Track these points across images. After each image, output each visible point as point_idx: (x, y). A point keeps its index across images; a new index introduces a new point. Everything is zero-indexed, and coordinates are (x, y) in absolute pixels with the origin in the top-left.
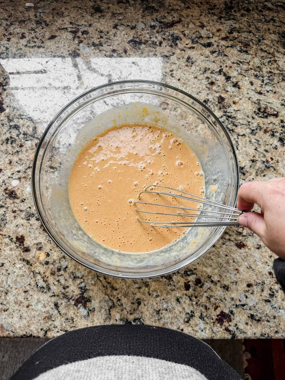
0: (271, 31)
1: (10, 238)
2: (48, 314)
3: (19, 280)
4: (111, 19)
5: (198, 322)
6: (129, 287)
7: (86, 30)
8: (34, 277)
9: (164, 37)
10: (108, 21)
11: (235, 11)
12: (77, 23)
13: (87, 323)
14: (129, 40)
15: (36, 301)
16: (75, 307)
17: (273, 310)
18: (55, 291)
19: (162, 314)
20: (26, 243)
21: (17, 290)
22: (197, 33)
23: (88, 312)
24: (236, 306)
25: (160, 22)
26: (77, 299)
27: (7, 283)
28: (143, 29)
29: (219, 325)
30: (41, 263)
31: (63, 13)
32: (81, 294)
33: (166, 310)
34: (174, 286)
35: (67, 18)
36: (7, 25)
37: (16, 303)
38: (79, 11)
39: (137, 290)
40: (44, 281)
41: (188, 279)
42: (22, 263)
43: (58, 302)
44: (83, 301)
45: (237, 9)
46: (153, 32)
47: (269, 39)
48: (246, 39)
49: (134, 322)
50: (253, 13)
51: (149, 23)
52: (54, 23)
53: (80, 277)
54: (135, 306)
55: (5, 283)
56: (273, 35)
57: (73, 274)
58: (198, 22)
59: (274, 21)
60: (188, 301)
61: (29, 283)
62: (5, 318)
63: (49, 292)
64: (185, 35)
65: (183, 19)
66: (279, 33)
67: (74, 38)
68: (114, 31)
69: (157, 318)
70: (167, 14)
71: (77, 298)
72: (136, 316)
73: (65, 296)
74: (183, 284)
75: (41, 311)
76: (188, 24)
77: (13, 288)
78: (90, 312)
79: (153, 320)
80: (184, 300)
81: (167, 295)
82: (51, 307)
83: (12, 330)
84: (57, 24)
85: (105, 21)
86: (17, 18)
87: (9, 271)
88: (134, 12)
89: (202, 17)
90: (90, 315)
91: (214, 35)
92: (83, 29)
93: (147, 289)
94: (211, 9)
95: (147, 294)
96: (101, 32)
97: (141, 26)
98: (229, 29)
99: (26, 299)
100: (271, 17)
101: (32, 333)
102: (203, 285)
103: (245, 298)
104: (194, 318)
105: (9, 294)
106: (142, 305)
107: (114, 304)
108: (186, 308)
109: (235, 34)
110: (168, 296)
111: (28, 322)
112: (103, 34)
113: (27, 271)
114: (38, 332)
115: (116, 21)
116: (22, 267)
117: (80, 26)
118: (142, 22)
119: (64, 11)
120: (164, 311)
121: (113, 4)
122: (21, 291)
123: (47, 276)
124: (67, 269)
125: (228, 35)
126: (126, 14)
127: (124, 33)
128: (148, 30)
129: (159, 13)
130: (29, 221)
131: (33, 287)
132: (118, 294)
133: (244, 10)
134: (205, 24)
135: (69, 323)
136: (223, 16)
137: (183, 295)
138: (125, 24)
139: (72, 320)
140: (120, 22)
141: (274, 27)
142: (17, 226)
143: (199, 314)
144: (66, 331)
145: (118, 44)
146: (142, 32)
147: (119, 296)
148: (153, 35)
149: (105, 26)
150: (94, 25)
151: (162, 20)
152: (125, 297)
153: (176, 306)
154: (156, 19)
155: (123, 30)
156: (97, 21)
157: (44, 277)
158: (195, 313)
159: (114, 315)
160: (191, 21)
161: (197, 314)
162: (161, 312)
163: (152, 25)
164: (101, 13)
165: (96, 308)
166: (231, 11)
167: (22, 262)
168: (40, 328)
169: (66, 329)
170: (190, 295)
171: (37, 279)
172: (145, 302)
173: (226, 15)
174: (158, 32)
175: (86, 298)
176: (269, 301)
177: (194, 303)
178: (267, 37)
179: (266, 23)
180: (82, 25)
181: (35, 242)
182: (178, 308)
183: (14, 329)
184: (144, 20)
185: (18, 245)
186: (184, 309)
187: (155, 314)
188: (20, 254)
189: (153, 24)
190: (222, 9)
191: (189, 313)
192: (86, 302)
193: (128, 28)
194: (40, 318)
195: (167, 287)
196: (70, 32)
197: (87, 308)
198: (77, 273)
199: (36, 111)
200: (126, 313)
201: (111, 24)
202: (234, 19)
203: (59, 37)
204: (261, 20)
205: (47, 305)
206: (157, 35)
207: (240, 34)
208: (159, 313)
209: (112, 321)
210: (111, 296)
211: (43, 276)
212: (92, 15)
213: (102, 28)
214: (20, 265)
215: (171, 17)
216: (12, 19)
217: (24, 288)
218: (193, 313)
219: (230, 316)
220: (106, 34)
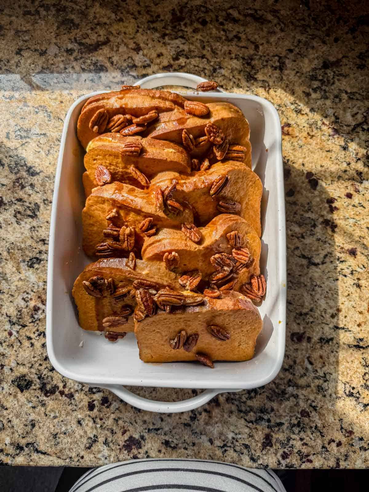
0: (233, 56)
4: (14, 40)
5: (102, 449)
6: (21, 406)
9: (83, 66)
10: (9, 43)
11: (185, 25)
17: (193, 436)
19: (59, 438)
22: (130, 60)
24: (149, 430)
25: (80, 44)
28: (56, 56)
29: (126, 452)
33: (65, 433)
34: (76, 405)
45: (188, 22)
46: (70, 60)
47: (229, 67)
48: (197, 68)
50: (211, 26)
51: (65, 47)
56: (235, 61)
58: (132, 43)
59: (239, 39)
60: (91, 424)
64: (112, 63)
65: (112, 38)
66: (243, 59)
68: (17, 58)
69: (53, 443)
70: (90, 31)
72: (29, 440)
74: (87, 404)
76: (118, 47)
81: (66, 416)
85: (5, 44)
88: (45, 28)
89: (138, 34)
91: (152, 62)
93: (43, 409)
94: (153, 22)
95: (43, 415)
97: (53, 50)
98: (174, 52)
100: (234, 33)
102: (110, 404)
103: (160, 421)
106: (37, 428)
107: (3, 426)
108: (88, 432)
109: (182, 61)
110: (68, 418)
115: (20, 44)
118: (56, 44)
120: (62, 435)
121: (17, 17)
125: (172, 62)
126: (34, 32)
127: (29, 61)
128: (63, 56)
129: (79, 30)
132: (9, 414)
133: (199, 22)
134: (142, 45)
136: (167, 32)
138: (33, 48)
140: (26, 44)
141: (238, 48)
143: (104, 439)
146: (55, 60)
147: (10, 416)
148: (68, 64)
149: (5, 51)
151: (84, 41)
152: (17, 418)
153: (76, 429)
154: (75, 38)
155: (29, 58)
160: (123, 41)
161: (101, 439)
162: (58, 435)
163: (69, 48)
166: (180, 24)
170: (94, 416)
173: (172, 30)
174: (76, 59)
176: (190, 425)
177: (98, 426)
178: (225, 64)
179: (227, 43)
182: (79, 432)
184: (59, 41)
186: (85, 432)
187: (51, 438)
189: (70, 46)
190: (167, 21)
193: (36, 53)
195: (67, 406)
200: (18, 436)
201: (13, 49)
202: (182, 37)
204: (220, 38)
206: (74, 64)
207: (188, 61)
215: (96, 35)
218: (97, 437)
219: (140, 442)
220: (6, 63)
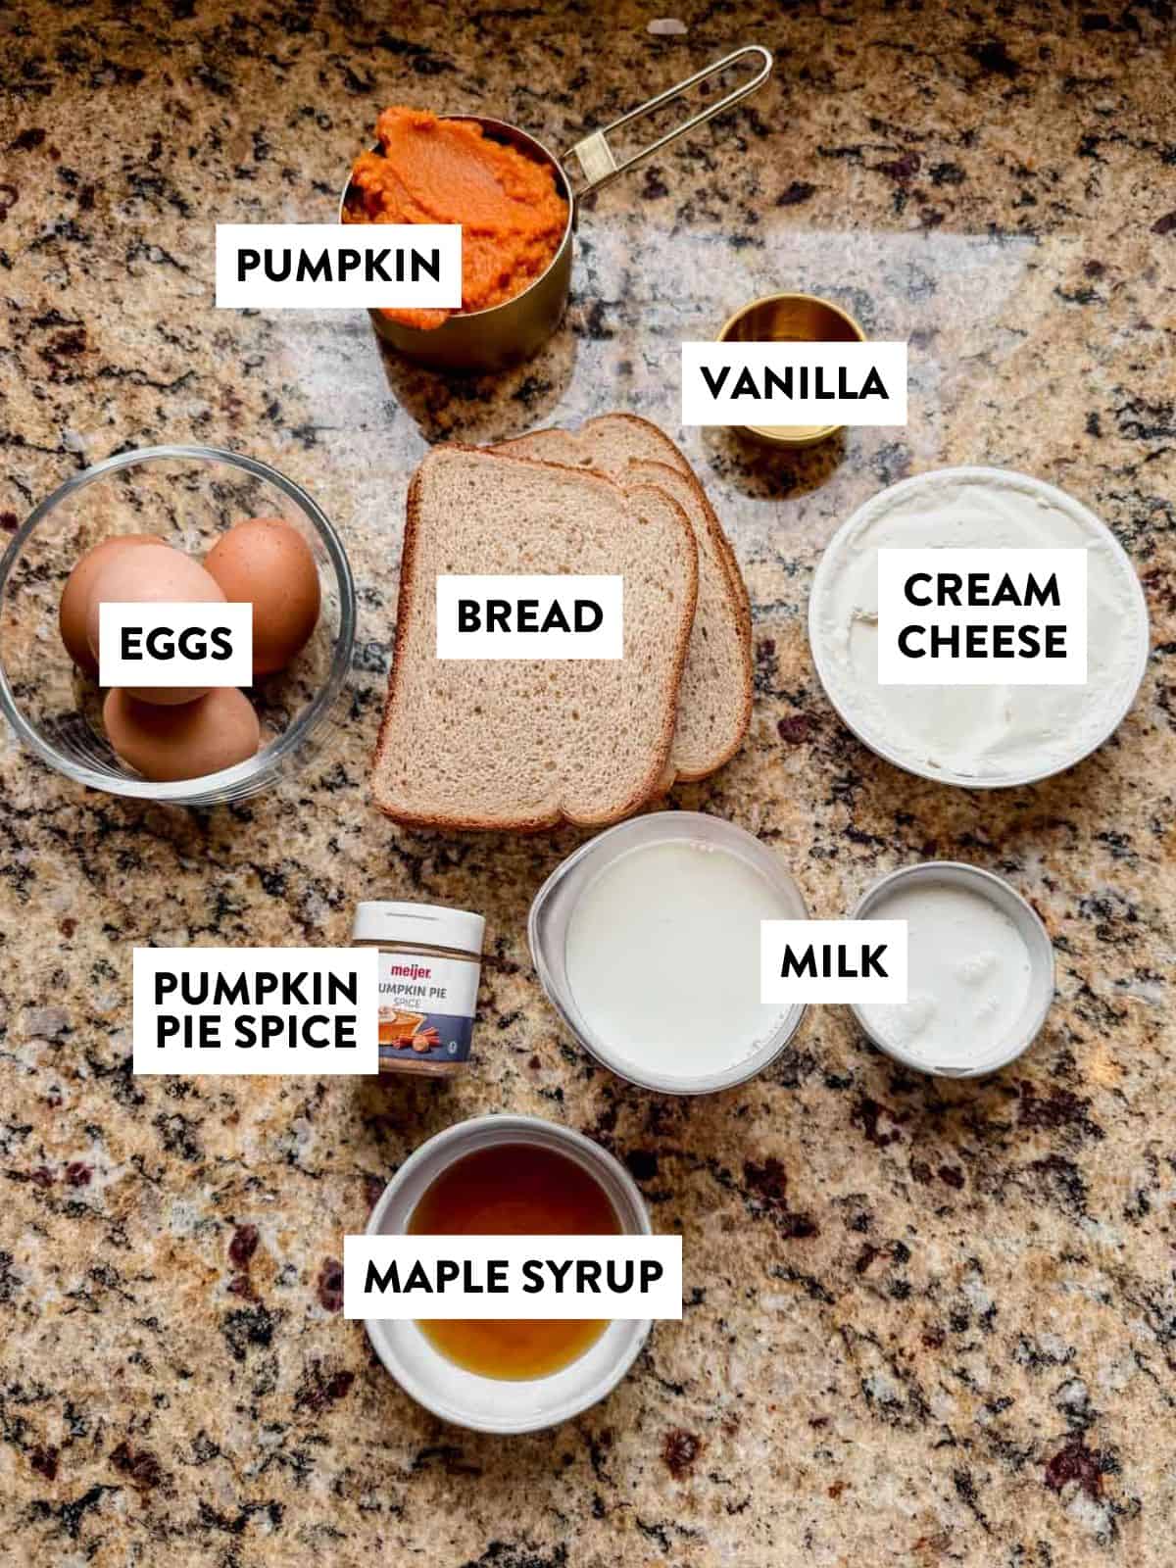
1: (719, 1170)
2: (930, 1528)
3: (780, 1366)
4: (1062, 107)
7: (951, 159)
8: (851, 1354)
10: (1050, 119)
12: (904, 127)
14: (1161, 213)
15: (869, 1468)
16: (1051, 1496)
18: (950, 1421)
20: (796, 1196)
21: (776, 1415)
23: (1112, 1521)
27: (727, 1379)
30: (872, 1290)
31: (831, 74)
32: (1070, 1435)
35: (855, 99)
36: (568, 125)
37: (779, 1474)
38: (907, 63)
40: (896, 1373)
42: (786, 1293)
43: (972, 1469)
44: (1085, 1469)
52: (792, 122)
53: (1059, 1356)
55: (717, 1379)
57: (1026, 1344)
61: (828, 1383)
62: (736, 1546)
63: (925, 1423)
67: (899, 200)
68: (1082, 168)
71: (1054, 1453)
73: (1000, 1445)
75: (901, 1515)
77: (760, 1408)
78: (1118, 1519)
82: (942, 1492)
84: (811, 128)
85: (1034, 118)
86: (615, 93)
87: (732, 1329)
90: (1123, 1533)
92: (935, 155)
96: (1024, 172)
99: (822, 1458)
105: (744, 1432)
112: (1034, 181)
113: (812, 1329)
115: (1085, 121)
116: (791, 1308)
117: (921, 139)
119: (836, 65)
121: (1063, 34)
122: (797, 1422)
124: (995, 1321)
126: (1131, 86)
127: (1130, 178)
130: (797, 1092)
138: (1134, 135)
139: (1044, 1554)
140: (1108, 123)
145: (1112, 237)
149: (1040, 144)
150: (984, 135)
155: (1126, 167)
156: (998, 113)
157: (893, 1357)
164: (1012, 76)
167: (785, 1286)
171: (864, 1363)
175: (1097, 1453)
180: (931, 134)
181: (838, 1190)
185: (757, 1204)
192: (1097, 1473)
193: (1148, 155)
194: (896, 1546)
196: (878, 168)
198: (1042, 1336)
199: (763, 561)
201: (1065, 136)
203: (826, 195)
205: (920, 1485)
211: (889, 1350)
212: (970, 86)
213: (1025, 155)
214: (781, 1298)
216: (593, 99)
220: (1048, 182)
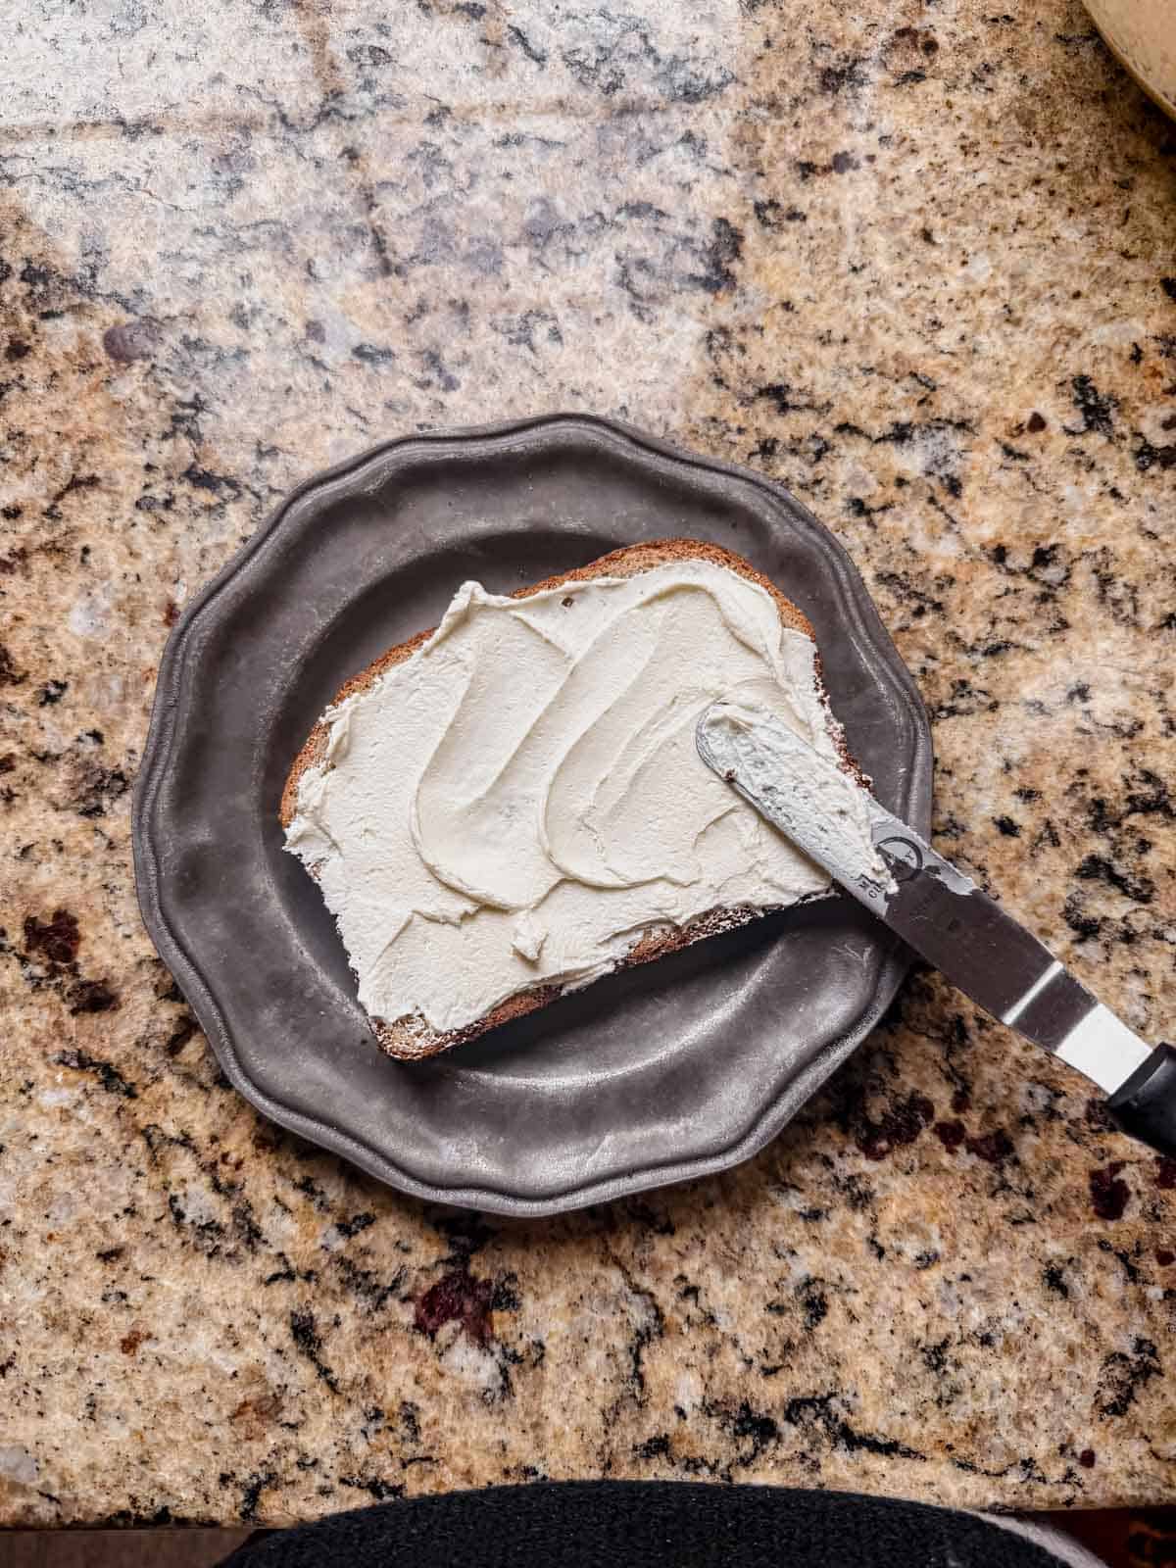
13: (502, 1435)
26: (434, 1293)
39: (799, 1229)
41: (1110, 1152)
49: (788, 1418)
54: (795, 1322)
79: (904, 1406)
80: (1091, 1279)
83: (47, 1483)
101: (171, 1502)
104: (1155, 1383)
111: (139, 1435)
114: (206, 1497)
123: (233, 1158)
131: (148, 1226)
135: (388, 1440)
137: (1086, 1250)
142: (25, 851)
144: (375, 1487)
158: (1161, 1349)
159: (665, 1385)
165: (547, 1344)
168: (215, 1470)
169: (371, 1474)
172: (851, 1298)
183: (54, 1480)
188: (57, 1024)
191: (1124, 1357)
197: (496, 1347)
208: (941, 1362)
209: (655, 1416)
210: (643, 1268)
217: (97, 1233)
